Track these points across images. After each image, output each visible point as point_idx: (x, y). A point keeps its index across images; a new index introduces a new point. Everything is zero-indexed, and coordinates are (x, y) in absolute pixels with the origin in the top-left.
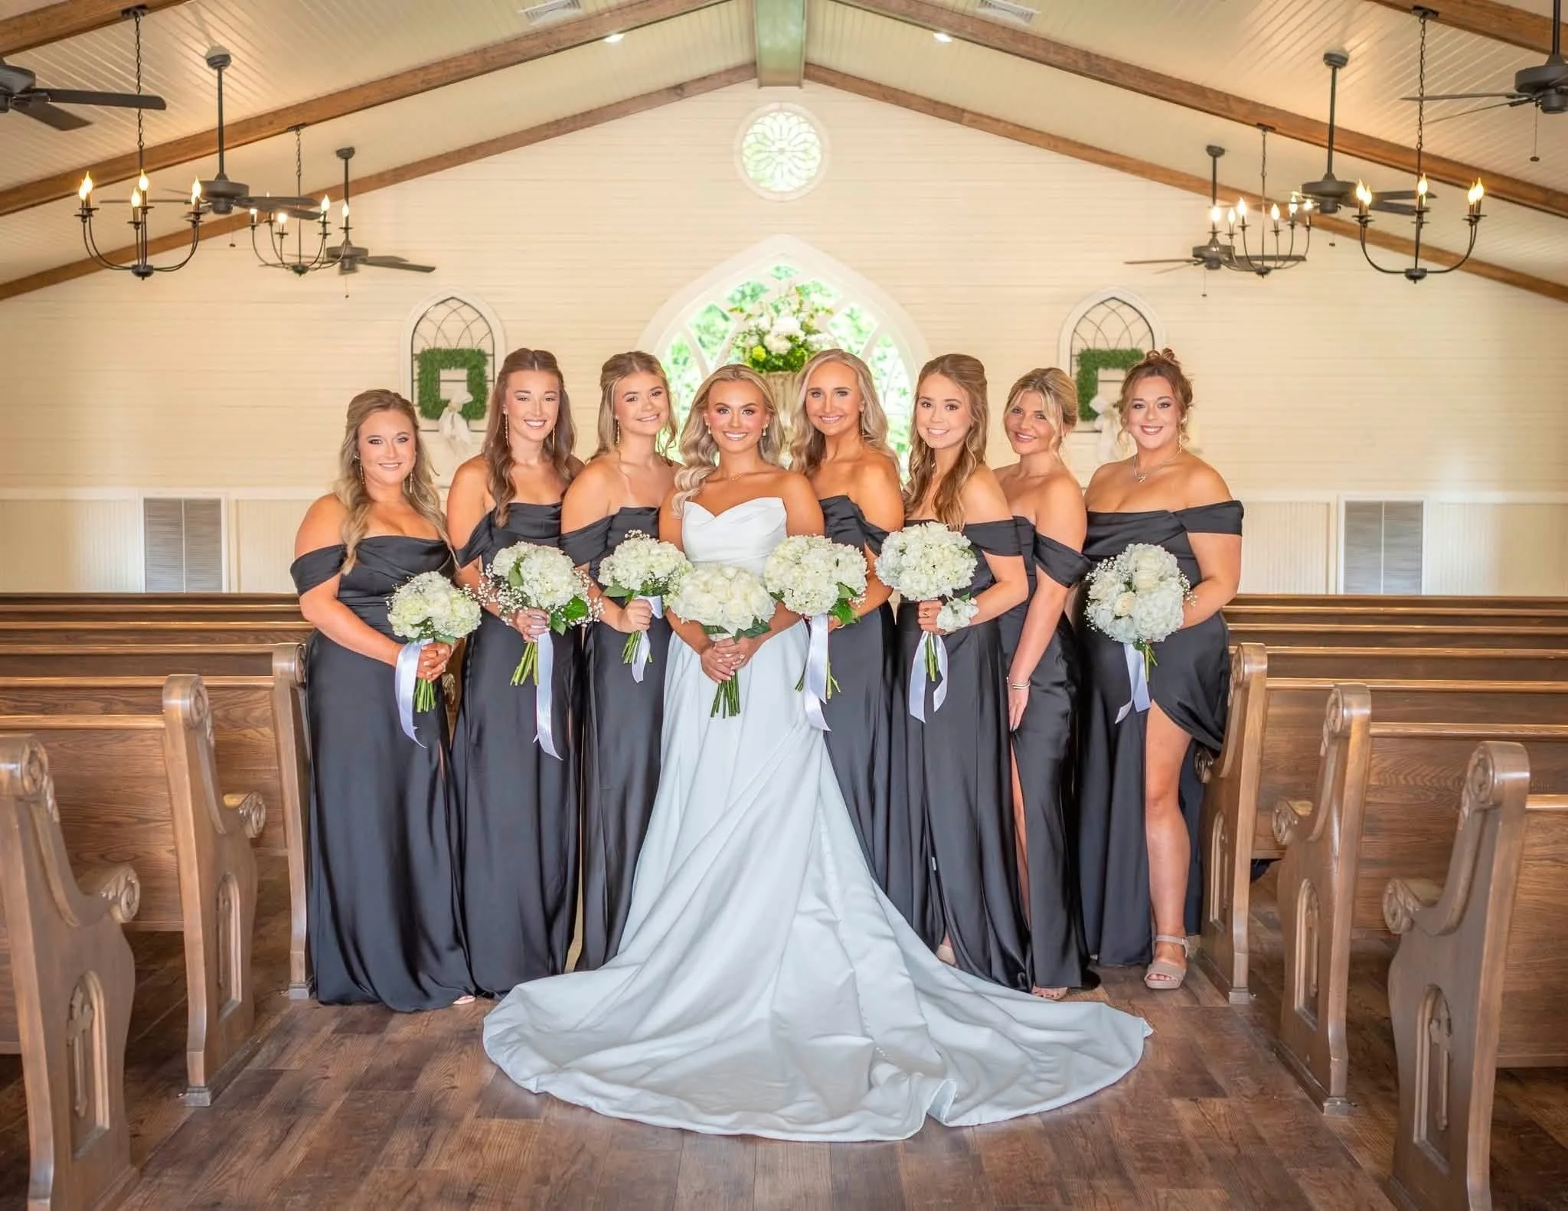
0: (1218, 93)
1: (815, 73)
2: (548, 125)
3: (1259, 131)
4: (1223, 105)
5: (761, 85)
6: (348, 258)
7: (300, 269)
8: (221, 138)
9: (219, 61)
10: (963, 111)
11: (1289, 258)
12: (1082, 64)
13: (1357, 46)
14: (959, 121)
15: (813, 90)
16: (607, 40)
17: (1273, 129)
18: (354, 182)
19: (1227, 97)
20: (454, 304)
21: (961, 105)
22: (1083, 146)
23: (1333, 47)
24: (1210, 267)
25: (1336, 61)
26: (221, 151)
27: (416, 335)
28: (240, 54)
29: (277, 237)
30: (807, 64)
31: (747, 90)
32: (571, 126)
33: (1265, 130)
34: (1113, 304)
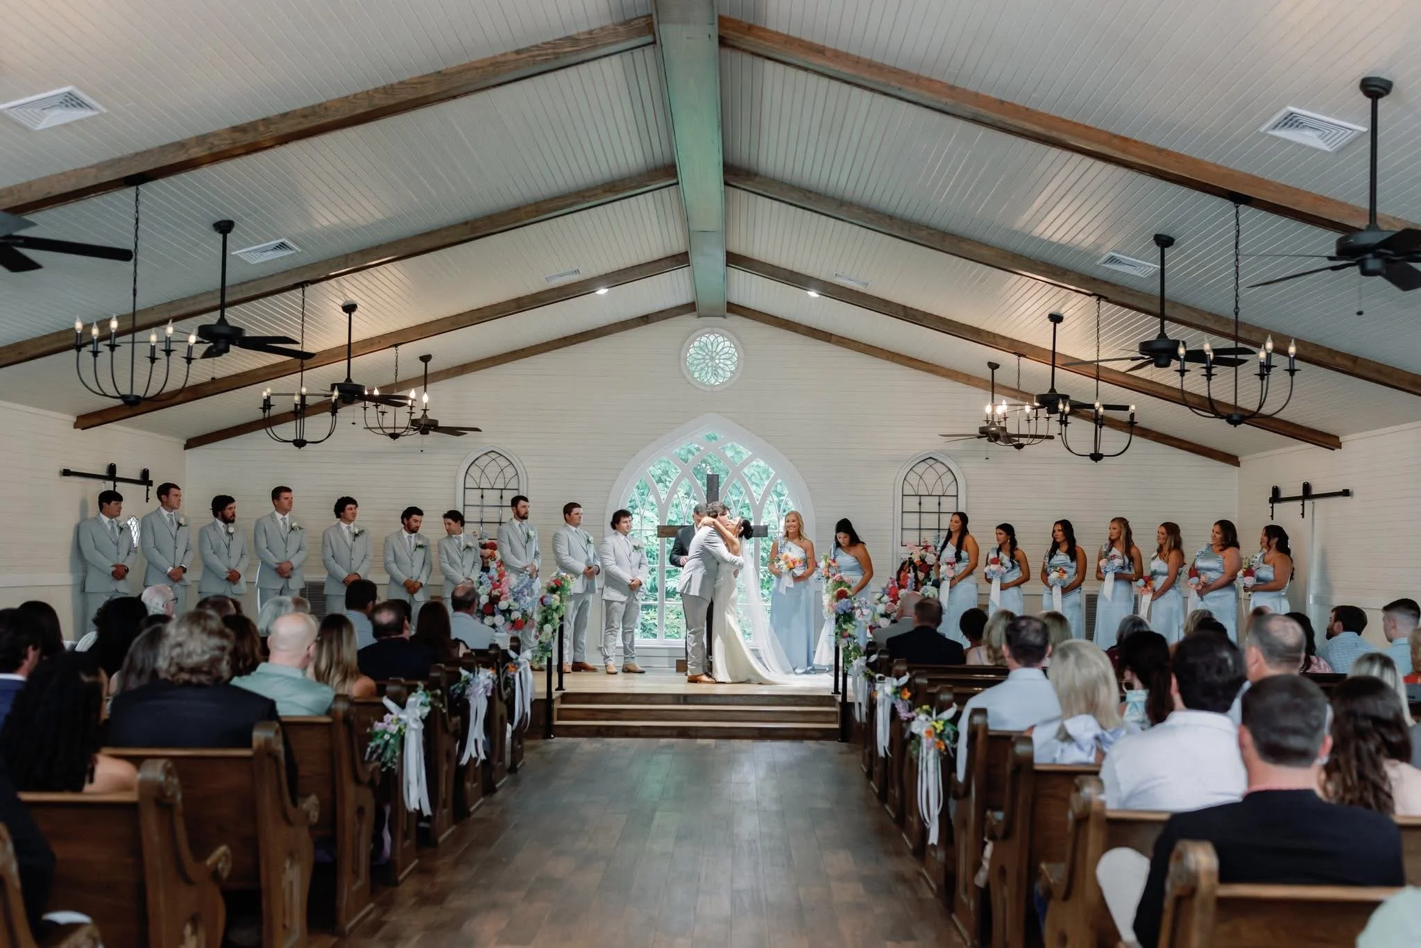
0: (988, 333)
1: (734, 309)
2: (559, 340)
3: (1016, 357)
4: (992, 340)
5: (699, 317)
6: (425, 426)
7: (394, 436)
8: (349, 351)
9: (350, 308)
10: (831, 335)
11: (1035, 437)
12: (901, 313)
13: (1067, 312)
14: (829, 342)
15: (735, 321)
16: (597, 293)
17: (1024, 356)
18: (432, 374)
19: (995, 335)
20: (493, 455)
21: (830, 331)
22: (911, 359)
23: (1053, 310)
24: (990, 440)
25: (1056, 319)
26: (349, 359)
27: (468, 475)
28: (363, 304)
29: (380, 414)
30: (728, 303)
31: (689, 320)
32: (574, 341)
33: (1019, 356)
34: (931, 462)
